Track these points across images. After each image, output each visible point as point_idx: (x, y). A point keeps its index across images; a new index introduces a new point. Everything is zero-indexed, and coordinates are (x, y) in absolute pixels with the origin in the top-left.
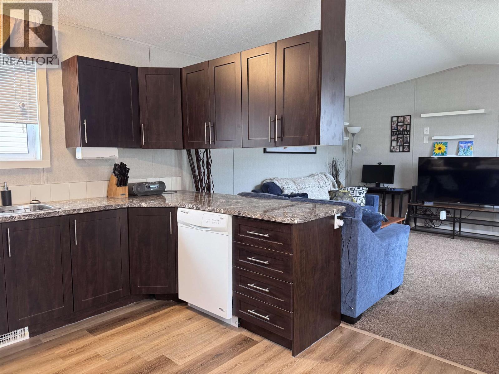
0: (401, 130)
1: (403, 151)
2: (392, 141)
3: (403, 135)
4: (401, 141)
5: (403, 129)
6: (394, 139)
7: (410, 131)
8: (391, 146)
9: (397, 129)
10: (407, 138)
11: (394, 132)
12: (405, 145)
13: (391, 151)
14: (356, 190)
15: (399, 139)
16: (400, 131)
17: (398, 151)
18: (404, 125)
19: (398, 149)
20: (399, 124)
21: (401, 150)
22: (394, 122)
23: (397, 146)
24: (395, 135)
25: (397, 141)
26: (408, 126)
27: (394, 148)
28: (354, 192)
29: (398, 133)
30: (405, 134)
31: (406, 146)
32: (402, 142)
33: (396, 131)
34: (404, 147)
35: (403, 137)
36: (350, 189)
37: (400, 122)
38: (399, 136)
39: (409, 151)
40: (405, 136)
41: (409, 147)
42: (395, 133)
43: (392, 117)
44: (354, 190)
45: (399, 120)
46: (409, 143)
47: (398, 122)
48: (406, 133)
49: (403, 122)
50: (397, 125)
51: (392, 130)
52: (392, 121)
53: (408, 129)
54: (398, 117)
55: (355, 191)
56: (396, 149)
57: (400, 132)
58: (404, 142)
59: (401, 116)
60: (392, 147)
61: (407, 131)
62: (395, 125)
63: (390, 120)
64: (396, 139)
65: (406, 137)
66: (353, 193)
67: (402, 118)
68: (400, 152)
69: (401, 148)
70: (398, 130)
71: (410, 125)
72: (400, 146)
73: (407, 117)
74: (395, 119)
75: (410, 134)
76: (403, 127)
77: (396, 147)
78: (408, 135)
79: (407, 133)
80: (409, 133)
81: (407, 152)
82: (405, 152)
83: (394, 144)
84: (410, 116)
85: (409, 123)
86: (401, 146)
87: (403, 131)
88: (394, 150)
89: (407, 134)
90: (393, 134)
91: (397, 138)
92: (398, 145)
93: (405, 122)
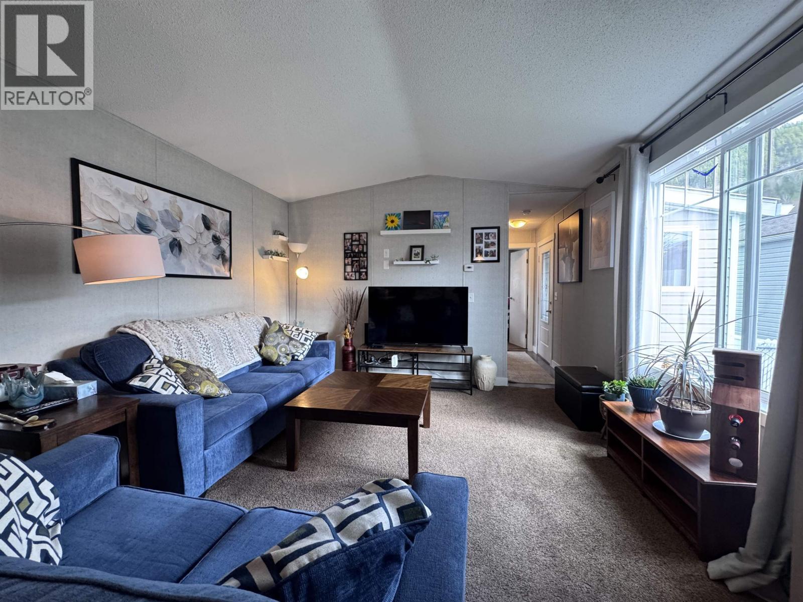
0: (357, 251)
1: (360, 279)
2: (345, 265)
3: (359, 258)
4: (356, 266)
5: (359, 250)
6: (348, 263)
7: (367, 253)
8: (345, 272)
9: (352, 250)
10: (364, 262)
11: (348, 253)
12: (361, 270)
13: (346, 279)
14: (303, 334)
15: (354, 262)
16: (355, 252)
17: (354, 278)
18: (360, 244)
19: (353, 275)
20: (354, 243)
21: (357, 278)
22: (348, 240)
23: (352, 272)
24: (349, 257)
25: (352, 265)
26: (365, 246)
27: (348, 275)
28: (299, 335)
29: (352, 255)
30: (361, 257)
31: (363, 272)
32: (358, 267)
33: (350, 253)
34: (360, 274)
35: (359, 260)
36: (296, 330)
37: (355, 241)
38: (354, 259)
39: (367, 279)
40: (361, 259)
41: (366, 273)
42: (349, 255)
43: (345, 234)
44: (300, 332)
45: (354, 238)
46: (367, 268)
47: (352, 241)
48: (362, 255)
49: (359, 241)
50: (352, 245)
51: (345, 250)
52: (345, 239)
53: (365, 251)
54: (352, 234)
55: (301, 334)
56: (351, 275)
57: (355, 254)
58: (361, 266)
59: (356, 233)
60: (346, 274)
61: (364, 253)
62: (349, 244)
63: (342, 236)
64: (350, 263)
65: (362, 261)
66: (297, 336)
67: (357, 236)
68: (356, 279)
69: (357, 274)
70: (353, 252)
71: (367, 245)
72: (355, 272)
73: (362, 234)
74: (348, 236)
75: (367, 257)
76: (358, 247)
77: (350, 274)
78: (365, 259)
79: (364, 255)
80: (365, 256)
81: (364, 280)
82: (362, 280)
83: (349, 269)
84: (367, 233)
85: (366, 243)
86: (357, 272)
87: (359, 252)
88: (348, 277)
89: (364, 257)
90: (347, 256)
91: (352, 261)
92: (353, 270)
93: (361, 241)
